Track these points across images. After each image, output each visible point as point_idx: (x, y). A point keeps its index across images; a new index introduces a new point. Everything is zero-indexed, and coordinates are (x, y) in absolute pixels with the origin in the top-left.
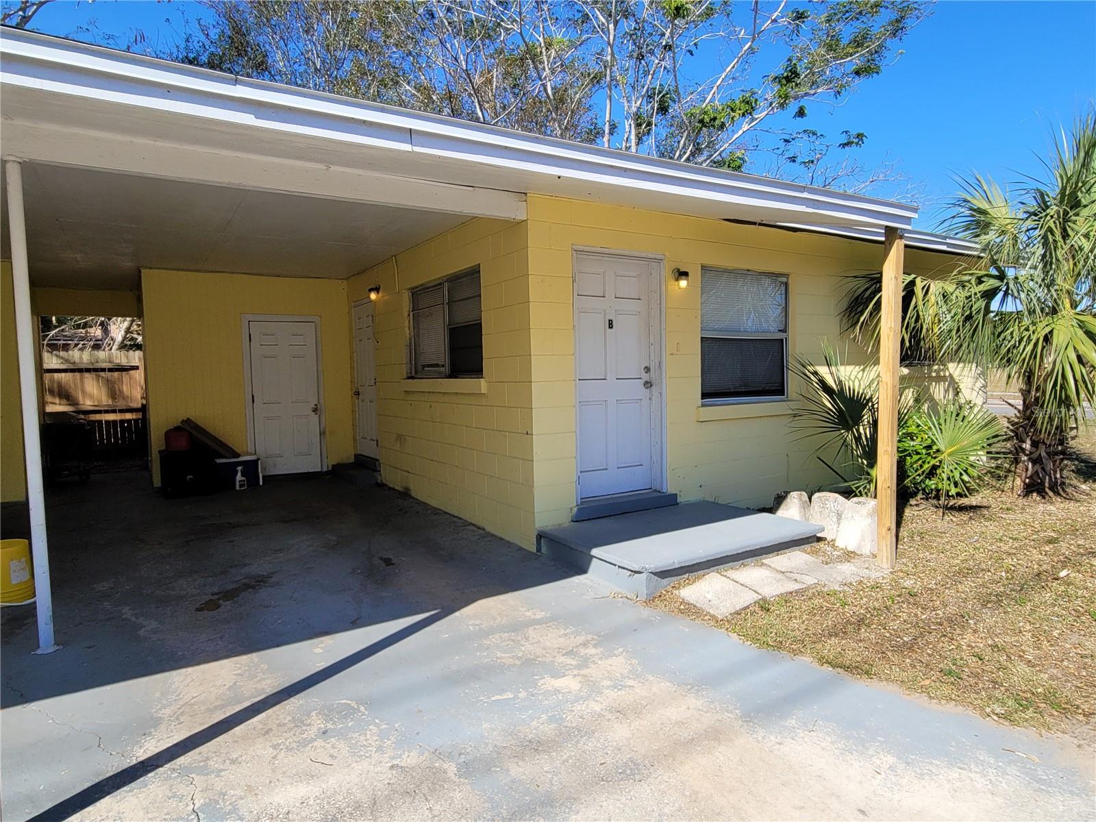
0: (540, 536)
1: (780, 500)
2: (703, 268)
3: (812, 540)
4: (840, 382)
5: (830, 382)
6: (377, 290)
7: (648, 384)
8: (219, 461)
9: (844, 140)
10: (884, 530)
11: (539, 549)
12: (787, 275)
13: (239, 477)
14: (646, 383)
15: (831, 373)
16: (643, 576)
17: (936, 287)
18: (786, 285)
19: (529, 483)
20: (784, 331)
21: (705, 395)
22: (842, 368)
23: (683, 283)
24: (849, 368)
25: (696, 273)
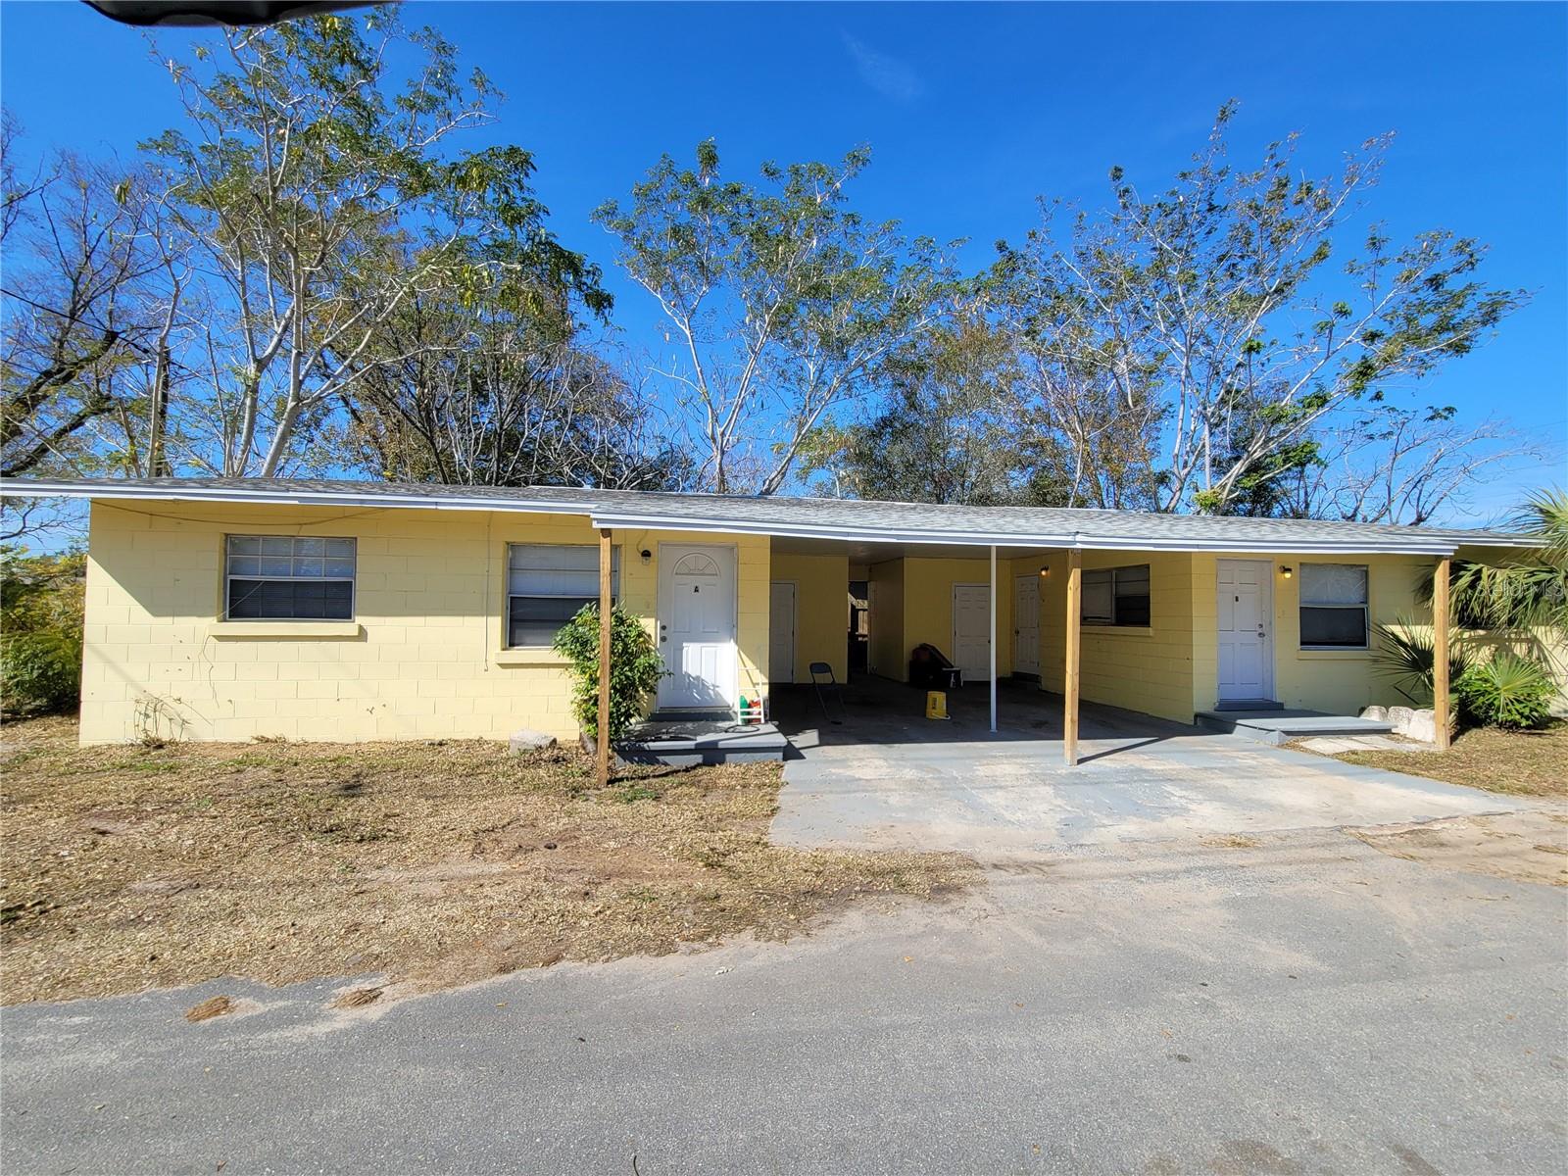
0: (1197, 716)
1: (1362, 710)
2: (1301, 564)
3: (1386, 732)
4: (1413, 638)
5: (1404, 638)
6: (1046, 569)
7: (1261, 635)
8: (944, 669)
9: (1430, 413)
10: (1440, 726)
11: (1195, 723)
12: (1367, 566)
13: (952, 680)
14: (1260, 634)
15: (1405, 633)
16: (1277, 732)
17: (1501, 575)
18: (1367, 572)
19: (1189, 687)
20: (1366, 602)
21: (1302, 643)
22: (1412, 628)
23: (1288, 575)
24: (1418, 628)
25: (1296, 568)
